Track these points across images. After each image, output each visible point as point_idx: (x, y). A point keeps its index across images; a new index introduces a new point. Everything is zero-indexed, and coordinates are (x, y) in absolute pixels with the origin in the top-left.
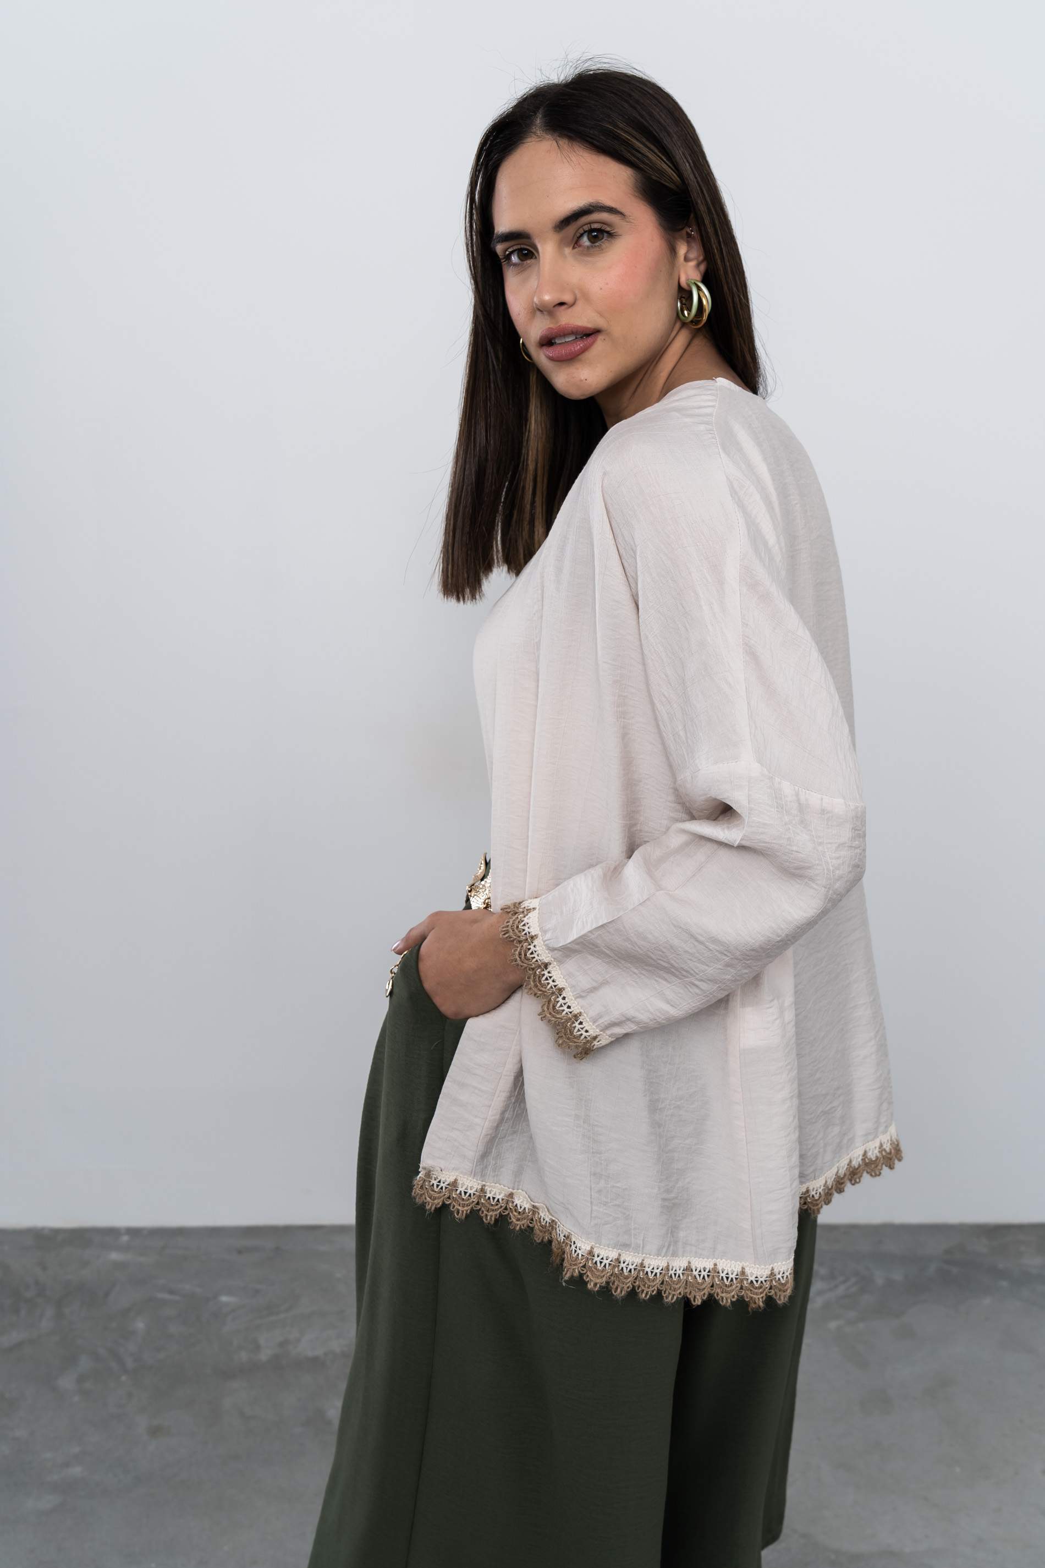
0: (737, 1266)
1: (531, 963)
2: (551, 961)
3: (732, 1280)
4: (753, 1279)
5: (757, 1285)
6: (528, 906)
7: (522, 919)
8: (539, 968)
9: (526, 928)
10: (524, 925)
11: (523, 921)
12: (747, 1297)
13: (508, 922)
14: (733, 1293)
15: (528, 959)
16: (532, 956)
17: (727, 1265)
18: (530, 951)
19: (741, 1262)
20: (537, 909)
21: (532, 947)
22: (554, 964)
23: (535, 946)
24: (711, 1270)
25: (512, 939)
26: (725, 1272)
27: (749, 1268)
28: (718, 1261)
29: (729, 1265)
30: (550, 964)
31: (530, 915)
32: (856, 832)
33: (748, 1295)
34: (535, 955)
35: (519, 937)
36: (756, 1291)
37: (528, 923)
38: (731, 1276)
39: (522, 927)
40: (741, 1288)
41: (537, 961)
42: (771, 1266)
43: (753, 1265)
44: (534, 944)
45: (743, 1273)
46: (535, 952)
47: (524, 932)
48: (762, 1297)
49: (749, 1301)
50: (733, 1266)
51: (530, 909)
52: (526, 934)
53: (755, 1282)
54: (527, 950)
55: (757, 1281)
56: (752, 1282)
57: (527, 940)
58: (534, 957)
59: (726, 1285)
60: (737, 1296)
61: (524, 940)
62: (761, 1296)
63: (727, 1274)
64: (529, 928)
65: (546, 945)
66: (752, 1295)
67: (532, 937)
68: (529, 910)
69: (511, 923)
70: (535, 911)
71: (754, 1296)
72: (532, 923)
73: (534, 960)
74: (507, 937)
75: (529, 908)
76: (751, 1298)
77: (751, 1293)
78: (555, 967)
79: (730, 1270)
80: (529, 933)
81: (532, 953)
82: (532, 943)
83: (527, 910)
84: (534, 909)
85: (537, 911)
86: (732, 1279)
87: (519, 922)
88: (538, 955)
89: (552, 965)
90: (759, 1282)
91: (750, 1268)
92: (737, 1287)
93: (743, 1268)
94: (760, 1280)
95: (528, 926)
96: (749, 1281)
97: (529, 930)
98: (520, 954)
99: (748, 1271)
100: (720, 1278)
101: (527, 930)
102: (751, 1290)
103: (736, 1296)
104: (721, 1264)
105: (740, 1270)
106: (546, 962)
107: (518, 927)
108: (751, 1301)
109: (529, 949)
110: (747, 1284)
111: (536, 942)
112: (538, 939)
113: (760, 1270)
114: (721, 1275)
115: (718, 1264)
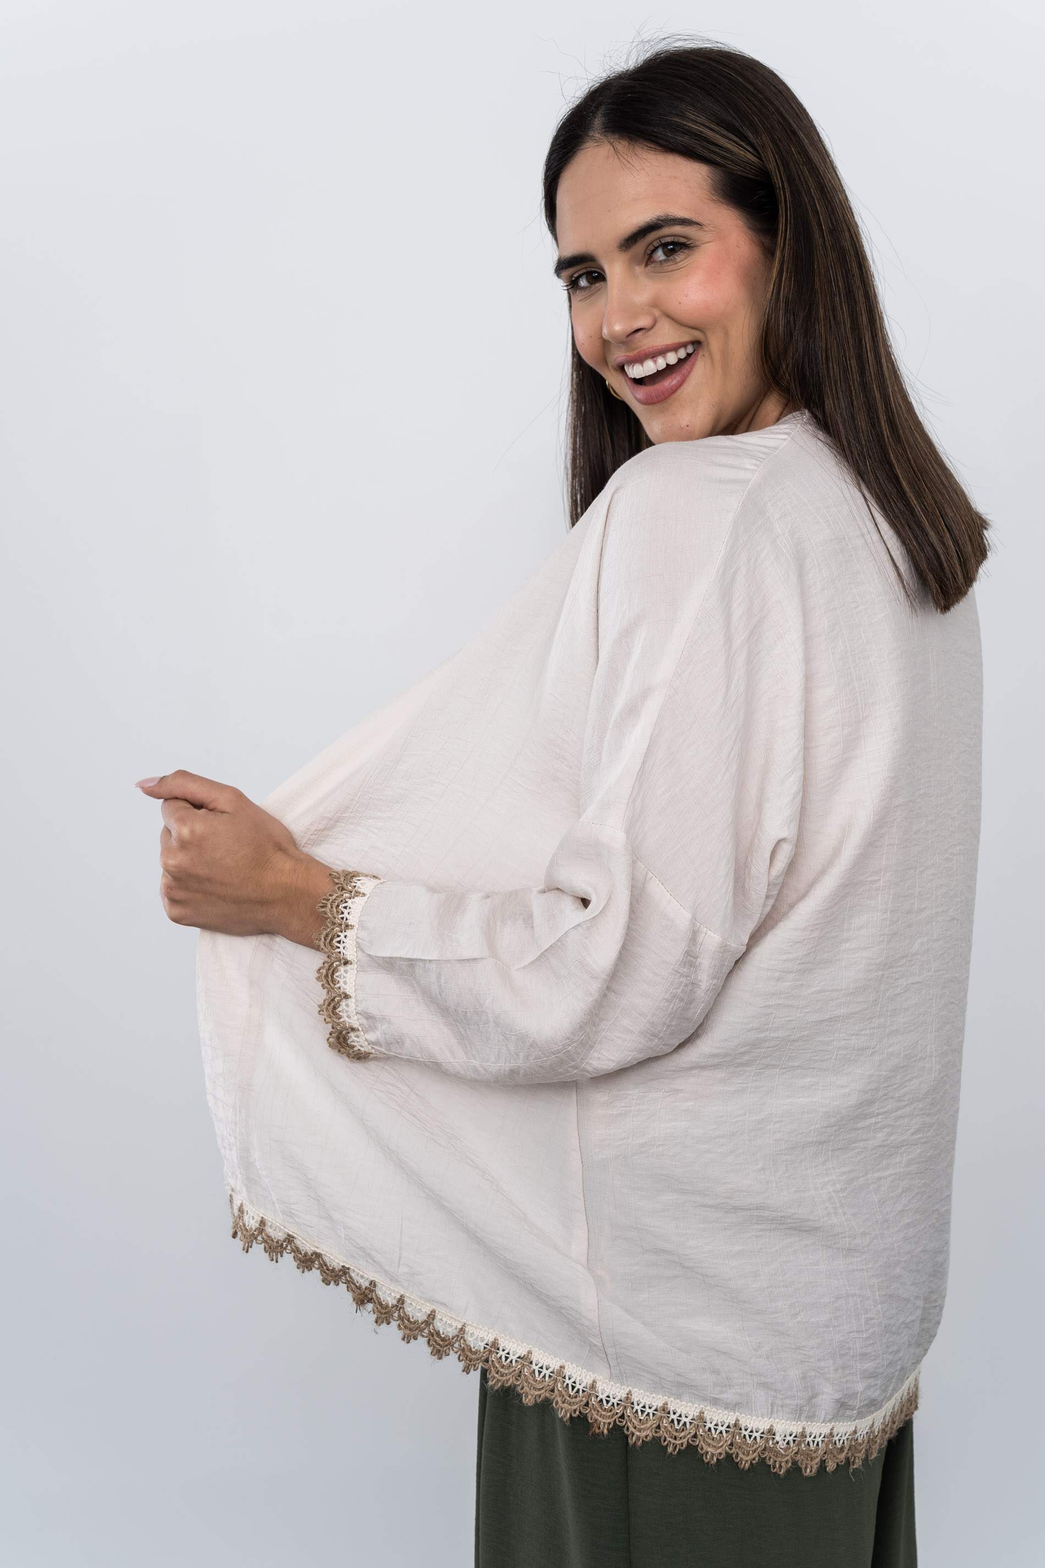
0: (588, 1377)
1: (334, 951)
2: (354, 961)
3: (578, 1391)
4: (604, 1397)
5: (606, 1406)
6: (359, 887)
7: (347, 900)
8: (338, 961)
9: (346, 911)
10: (345, 908)
11: (346, 902)
12: (591, 1418)
13: (330, 895)
14: (574, 1407)
15: (332, 946)
16: (338, 945)
17: (577, 1372)
18: (338, 939)
19: (594, 1373)
20: (367, 897)
21: (342, 935)
22: (354, 966)
23: (345, 937)
24: (555, 1371)
25: (327, 916)
26: (572, 1380)
27: (601, 1383)
28: (567, 1365)
29: (579, 1373)
30: (351, 964)
31: (357, 899)
32: (689, 958)
33: (593, 1416)
34: (341, 946)
35: (335, 918)
36: (604, 1413)
37: (350, 908)
38: (578, 1386)
39: (342, 909)
40: (587, 1404)
41: (340, 952)
42: (630, 1388)
43: (607, 1381)
44: (345, 934)
45: (593, 1386)
46: (343, 942)
47: (342, 916)
48: (609, 1423)
49: (592, 1423)
50: (583, 1375)
51: (360, 893)
52: (342, 918)
53: (605, 1402)
54: (336, 936)
55: (608, 1402)
56: (601, 1400)
57: (341, 925)
58: (339, 948)
59: (570, 1395)
60: (580, 1412)
61: (338, 923)
62: (608, 1421)
63: (574, 1382)
64: (349, 913)
65: (357, 943)
66: (597, 1417)
67: (347, 926)
68: (358, 894)
69: (334, 897)
70: (363, 898)
71: (600, 1419)
72: (355, 910)
73: (338, 950)
74: (322, 912)
75: (359, 890)
76: (596, 1420)
77: (597, 1415)
78: (353, 969)
79: (579, 1378)
80: (347, 919)
81: (339, 942)
82: (345, 931)
83: (356, 892)
84: (364, 895)
85: (365, 898)
86: (579, 1389)
87: (342, 901)
88: (344, 948)
89: (352, 966)
90: (610, 1404)
91: (603, 1383)
92: (582, 1401)
93: (594, 1382)
94: (612, 1400)
95: (349, 910)
96: (599, 1399)
97: (348, 917)
98: (327, 935)
99: (600, 1386)
100: (565, 1384)
101: (345, 915)
102: (598, 1411)
103: (577, 1413)
104: (570, 1369)
105: (590, 1382)
106: (349, 959)
107: (338, 906)
108: (595, 1425)
109: (339, 936)
110: (595, 1401)
111: (348, 933)
112: (352, 930)
113: (614, 1388)
114: (567, 1381)
115: (566, 1368)
